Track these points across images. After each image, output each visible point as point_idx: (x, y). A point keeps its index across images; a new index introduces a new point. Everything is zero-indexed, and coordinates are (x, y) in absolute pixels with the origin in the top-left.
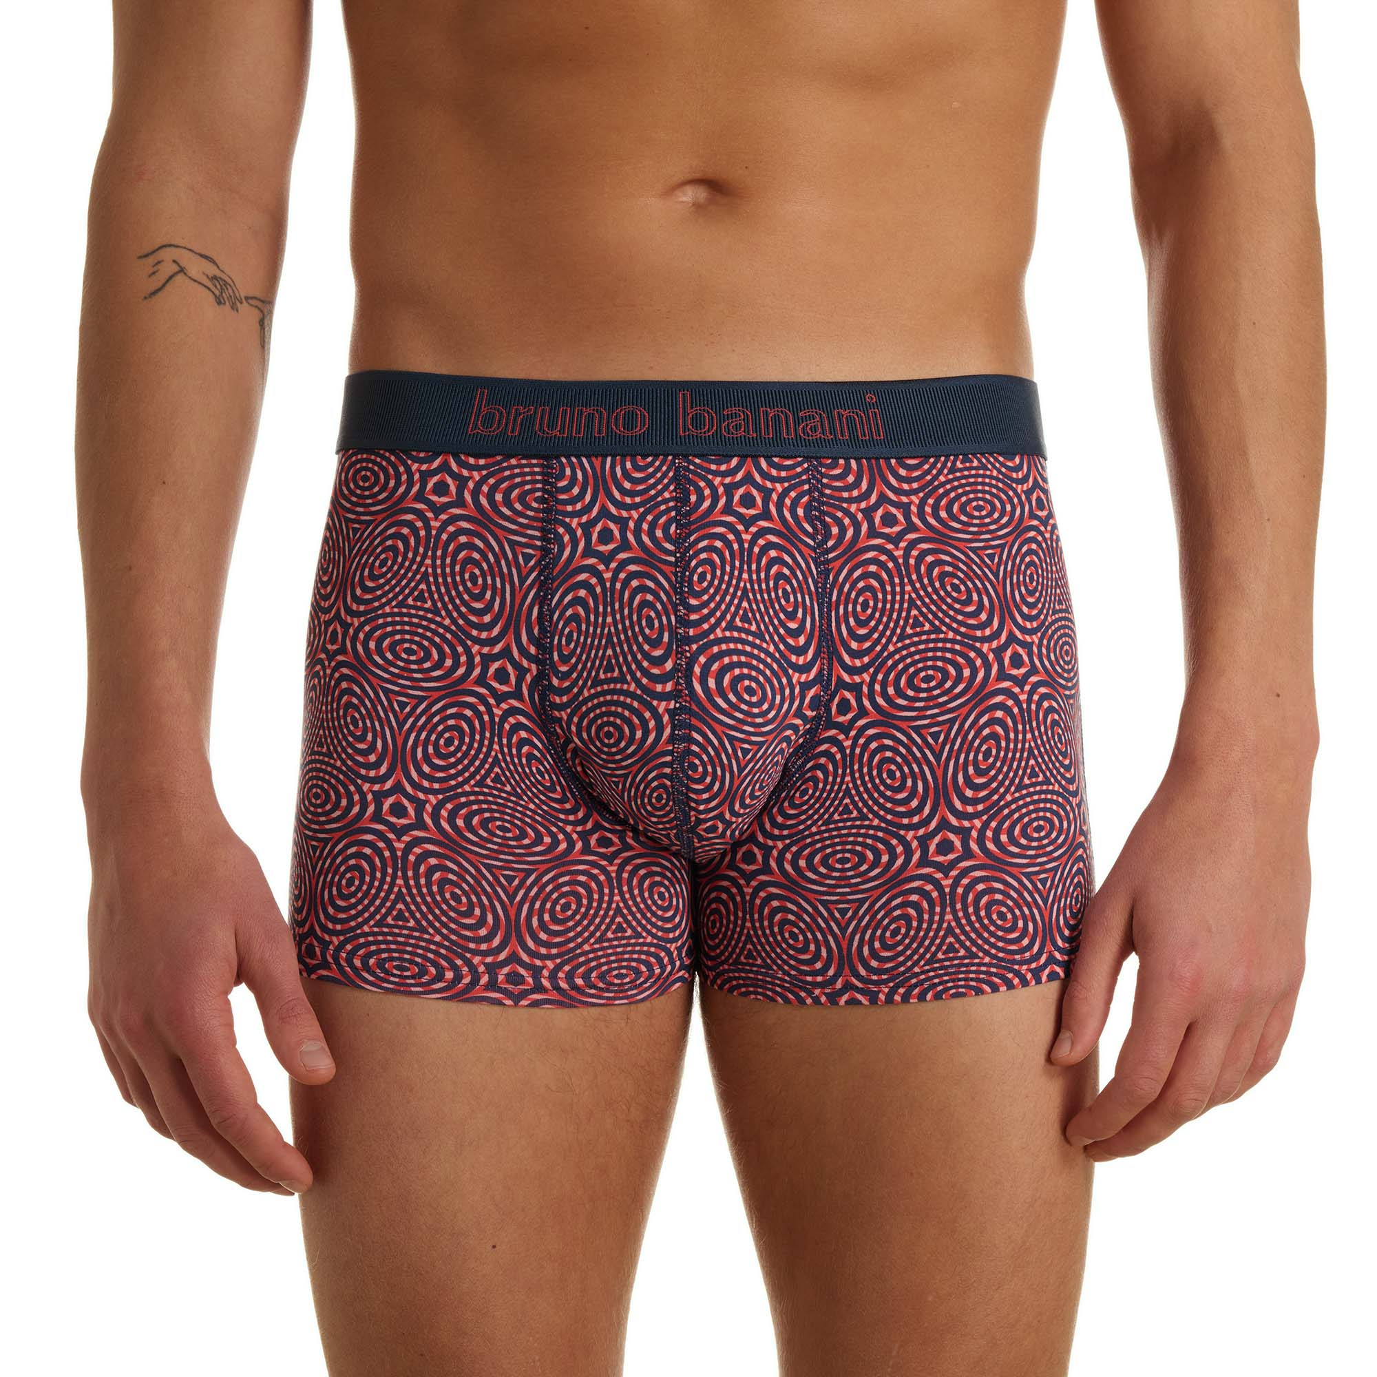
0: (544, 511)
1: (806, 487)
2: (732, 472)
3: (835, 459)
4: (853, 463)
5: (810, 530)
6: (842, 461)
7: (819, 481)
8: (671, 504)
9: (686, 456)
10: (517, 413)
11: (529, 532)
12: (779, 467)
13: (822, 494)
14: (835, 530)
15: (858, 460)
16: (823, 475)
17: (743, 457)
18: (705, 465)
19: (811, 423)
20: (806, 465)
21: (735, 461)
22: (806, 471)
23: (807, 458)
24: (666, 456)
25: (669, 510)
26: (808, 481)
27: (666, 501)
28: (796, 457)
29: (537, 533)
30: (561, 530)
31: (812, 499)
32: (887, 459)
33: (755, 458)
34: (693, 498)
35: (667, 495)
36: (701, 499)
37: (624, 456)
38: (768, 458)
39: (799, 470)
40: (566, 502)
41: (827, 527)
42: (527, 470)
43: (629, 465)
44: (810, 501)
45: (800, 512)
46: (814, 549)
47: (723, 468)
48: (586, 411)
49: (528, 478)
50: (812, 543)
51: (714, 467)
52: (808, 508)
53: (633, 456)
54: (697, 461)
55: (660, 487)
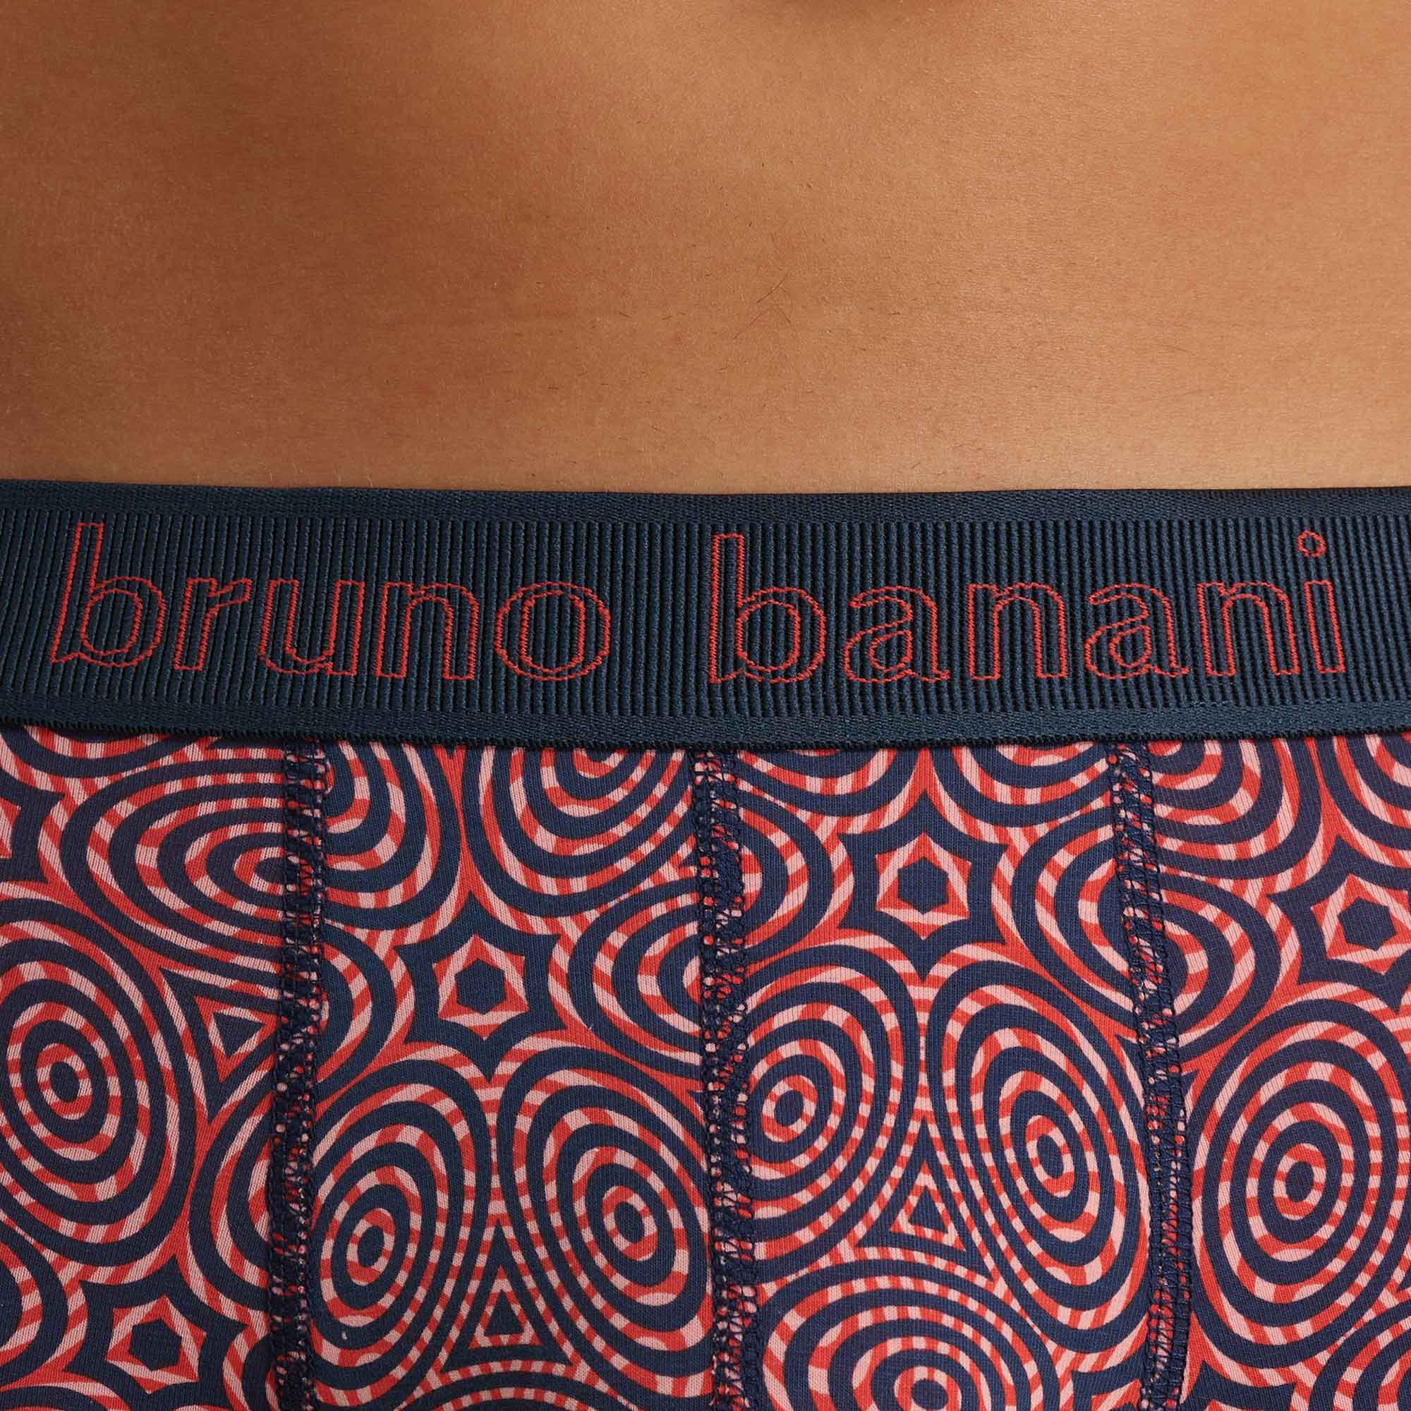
0: (286, 903)
1: (1105, 833)
2: (874, 799)
3: (1193, 741)
4: (1249, 754)
5: (1119, 963)
6: (1213, 749)
7: (1145, 812)
8: (685, 900)
9: (726, 751)
10: (201, 599)
11: (242, 961)
12: (1020, 777)
13: (1155, 853)
14: (1197, 962)
15: (1263, 741)
16: (1158, 795)
17: (905, 749)
18: (787, 777)
19: (1123, 629)
20: (1101, 766)
21: (879, 764)
22: (1101, 784)
23: (1105, 744)
24: (665, 750)
25: (675, 919)
26: (1110, 815)
27: (667, 892)
28: (1071, 740)
29: (266, 966)
30: (341, 962)
31: (1124, 871)
32: (1355, 736)
33: (944, 748)
34: (753, 882)
35: (669, 873)
36: (777, 884)
37: (534, 748)
38: (983, 748)
39: (1081, 780)
40: (357, 882)
41: (1171, 953)
42: (236, 778)
43: (549, 778)
44: (1116, 879)
45: (1088, 911)
46: (1134, 1022)
47: (844, 785)
48: (418, 594)
49: (239, 803)
50: (1125, 1003)
51: (814, 784)
52: (1111, 898)
53: (563, 749)
54: (763, 766)
55: (647, 848)
